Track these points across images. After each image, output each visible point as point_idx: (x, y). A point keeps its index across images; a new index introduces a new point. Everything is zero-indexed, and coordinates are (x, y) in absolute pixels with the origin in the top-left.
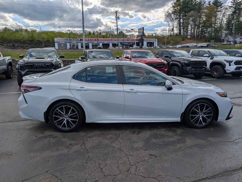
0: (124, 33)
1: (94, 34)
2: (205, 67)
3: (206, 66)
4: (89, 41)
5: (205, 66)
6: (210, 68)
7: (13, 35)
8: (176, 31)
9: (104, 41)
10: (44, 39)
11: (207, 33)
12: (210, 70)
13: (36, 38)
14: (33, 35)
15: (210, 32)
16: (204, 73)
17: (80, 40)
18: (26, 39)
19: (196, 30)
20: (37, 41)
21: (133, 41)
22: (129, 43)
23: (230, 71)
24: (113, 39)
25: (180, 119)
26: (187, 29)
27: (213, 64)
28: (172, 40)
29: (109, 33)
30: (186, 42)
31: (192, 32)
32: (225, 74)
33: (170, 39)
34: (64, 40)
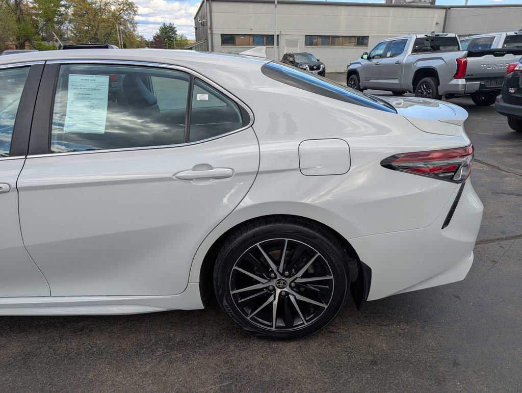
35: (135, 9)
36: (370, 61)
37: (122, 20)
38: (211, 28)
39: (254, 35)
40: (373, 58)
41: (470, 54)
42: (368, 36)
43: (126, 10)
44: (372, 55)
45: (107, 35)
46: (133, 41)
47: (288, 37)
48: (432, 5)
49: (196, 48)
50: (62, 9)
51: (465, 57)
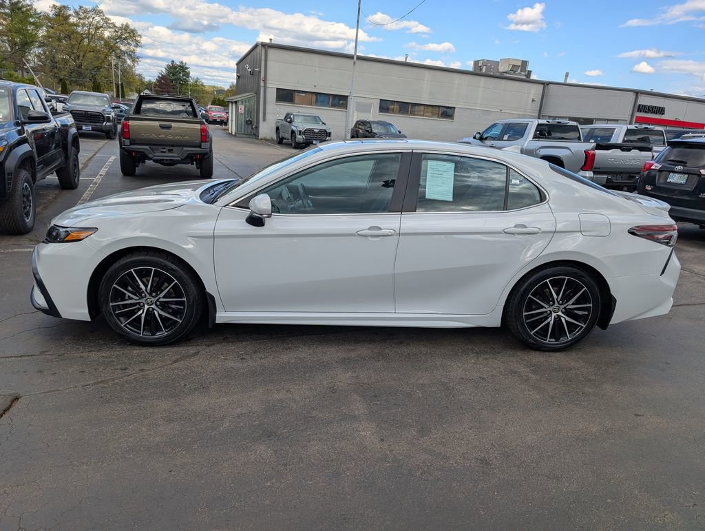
35: (138, 39)
36: (483, 143)
37: (119, 51)
38: (265, 81)
39: (316, 94)
40: (486, 139)
41: (599, 147)
42: (455, 108)
43: (125, 39)
44: (485, 136)
45: (96, 69)
46: (131, 80)
47: (358, 100)
48: (528, 79)
49: (242, 102)
50: (31, 28)
51: (593, 149)
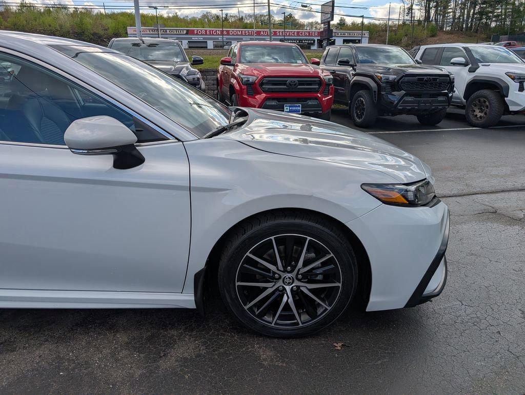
0: (296, 20)
1: (226, 19)
2: (446, 94)
3: (451, 89)
4: (206, 34)
5: (446, 91)
6: (465, 99)
7: (38, 20)
8: (419, 14)
9: (242, 35)
10: (106, 30)
11: (494, 19)
12: (465, 104)
13: (89, 27)
14: (81, 21)
15: (502, 15)
16: (441, 109)
17: (187, 34)
18: (67, 30)
19: (466, 11)
20: (93, 35)
21: (309, 35)
22: (300, 41)
23: (521, 106)
24: (263, 31)
25: (193, 298)
26: (446, 7)
27: (474, 86)
28: (406, 35)
29: (262, 18)
30: (438, 39)
31: (457, 16)
32: (504, 115)
33: (401, 32)
34: (148, 32)
